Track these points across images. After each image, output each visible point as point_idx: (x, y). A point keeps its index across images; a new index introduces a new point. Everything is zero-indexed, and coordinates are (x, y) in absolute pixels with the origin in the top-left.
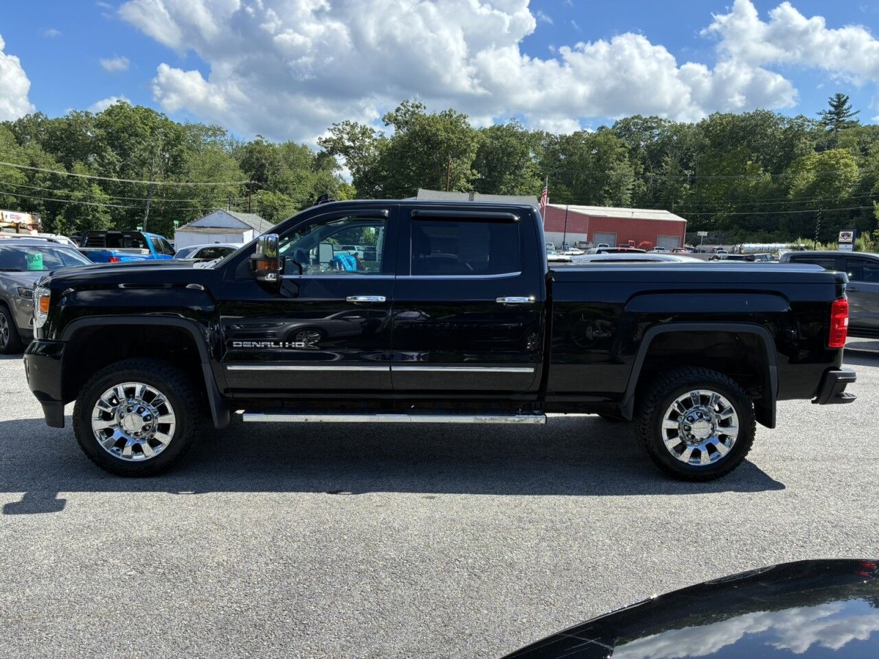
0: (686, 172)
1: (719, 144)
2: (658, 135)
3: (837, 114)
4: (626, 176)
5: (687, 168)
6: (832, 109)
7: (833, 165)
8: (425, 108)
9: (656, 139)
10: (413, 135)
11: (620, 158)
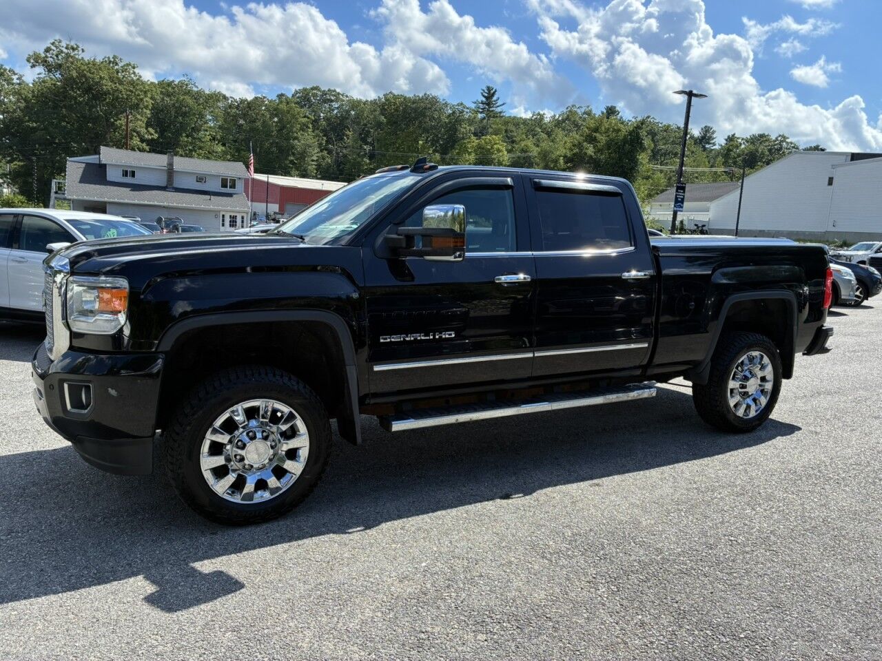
0: (365, 147)
1: (395, 123)
2: (337, 108)
3: (488, 104)
4: (311, 147)
5: (366, 143)
6: (484, 99)
7: (489, 150)
8: (83, 51)
9: (335, 112)
10: (69, 82)
11: (304, 128)
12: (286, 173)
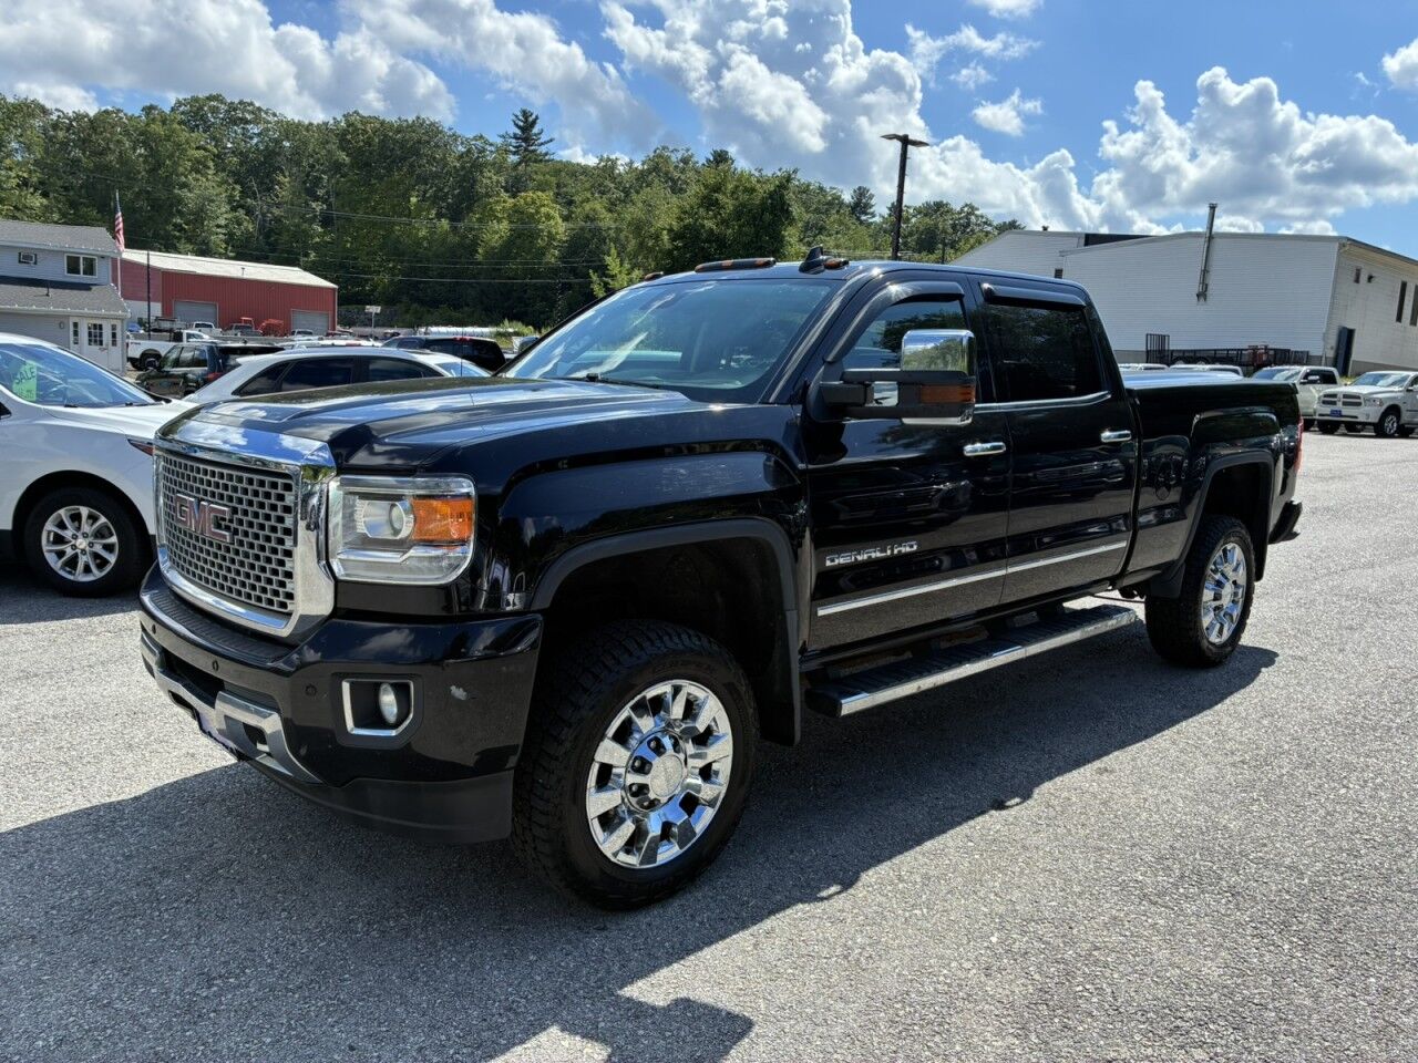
0: (314, 205)
1: (367, 164)
2: (259, 135)
3: (526, 140)
4: (213, 201)
5: (317, 199)
6: (518, 132)
7: (532, 215)
9: (255, 140)
11: (198, 167)
12: (169, 246)
